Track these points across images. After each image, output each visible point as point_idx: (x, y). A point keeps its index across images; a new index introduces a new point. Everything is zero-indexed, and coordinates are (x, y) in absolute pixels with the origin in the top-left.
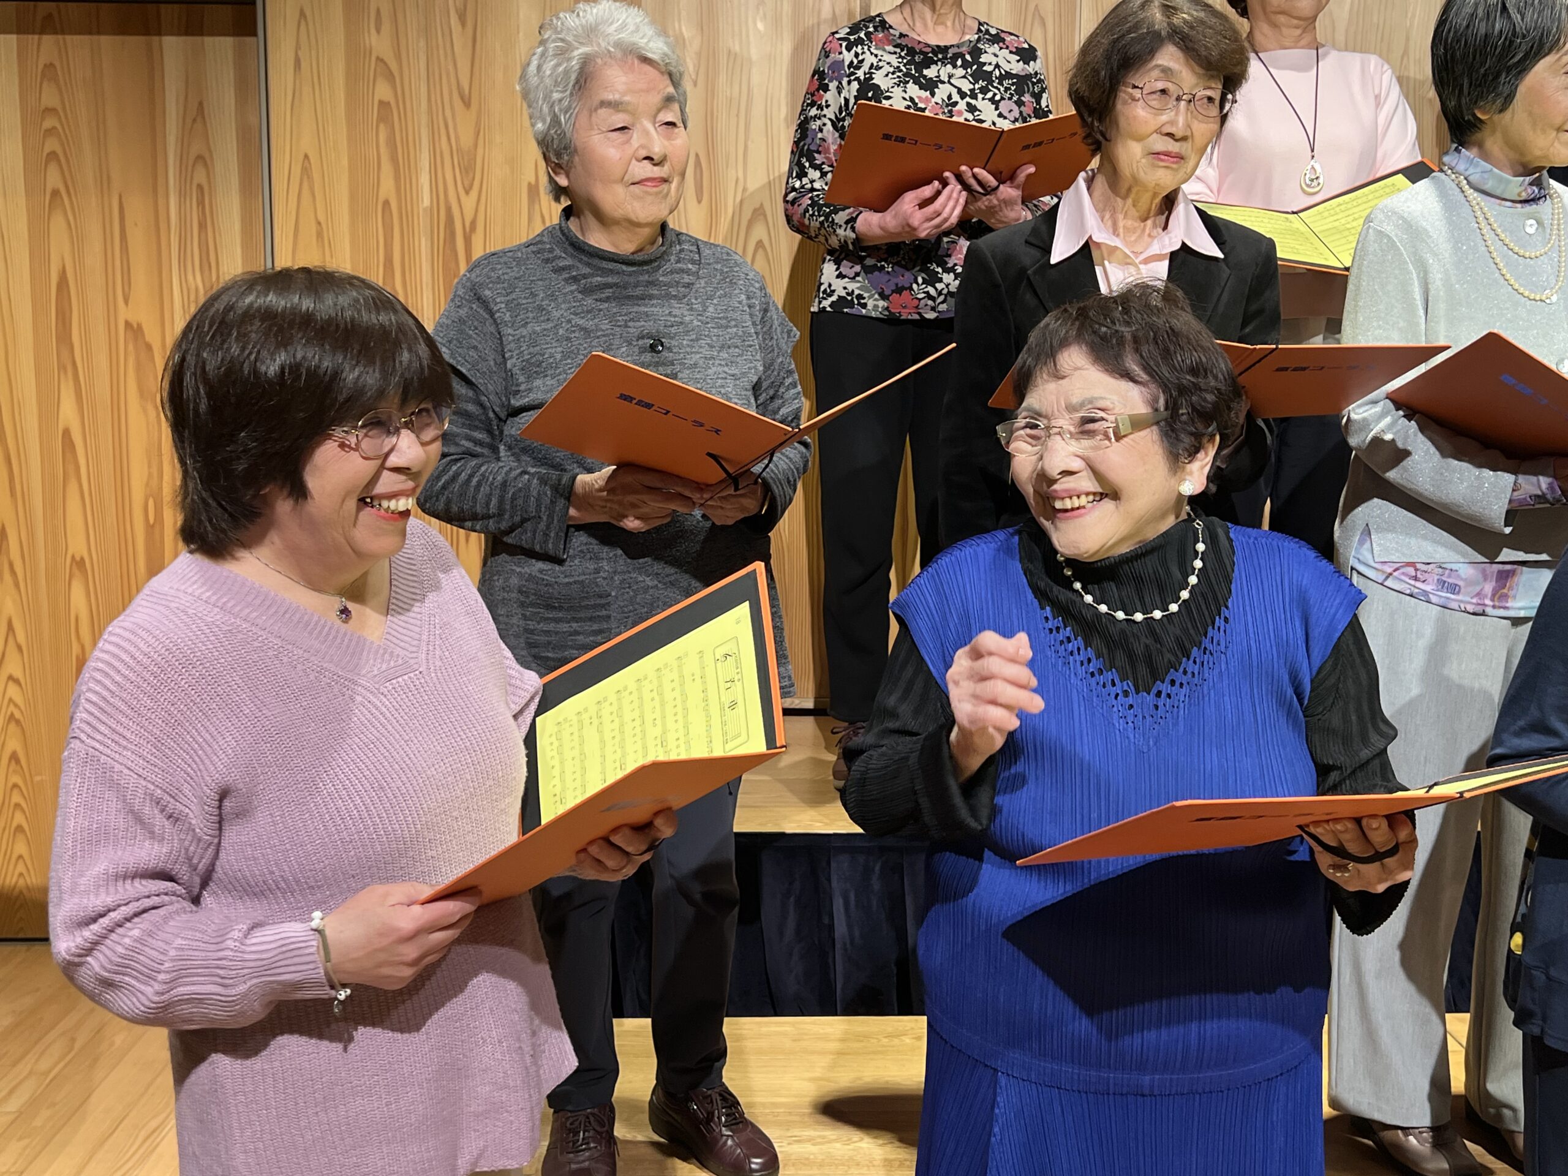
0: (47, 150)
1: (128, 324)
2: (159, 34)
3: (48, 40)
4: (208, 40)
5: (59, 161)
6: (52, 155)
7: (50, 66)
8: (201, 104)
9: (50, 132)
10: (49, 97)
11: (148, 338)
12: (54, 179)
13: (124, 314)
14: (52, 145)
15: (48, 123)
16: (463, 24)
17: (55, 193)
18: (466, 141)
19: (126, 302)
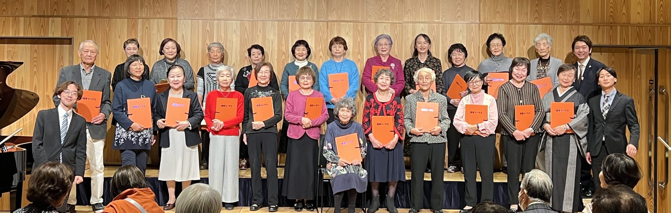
0: (34, 64)
1: (47, 95)
2: (56, 44)
3: (36, 45)
4: (64, 45)
5: (36, 67)
6: (35, 65)
7: (36, 50)
8: (62, 56)
9: (35, 61)
10: (35, 55)
11: (50, 98)
12: (35, 70)
13: (46, 93)
14: (35, 63)
15: (35, 60)
16: (107, 45)
17: (35, 72)
18: (107, 64)
19: (47, 91)
